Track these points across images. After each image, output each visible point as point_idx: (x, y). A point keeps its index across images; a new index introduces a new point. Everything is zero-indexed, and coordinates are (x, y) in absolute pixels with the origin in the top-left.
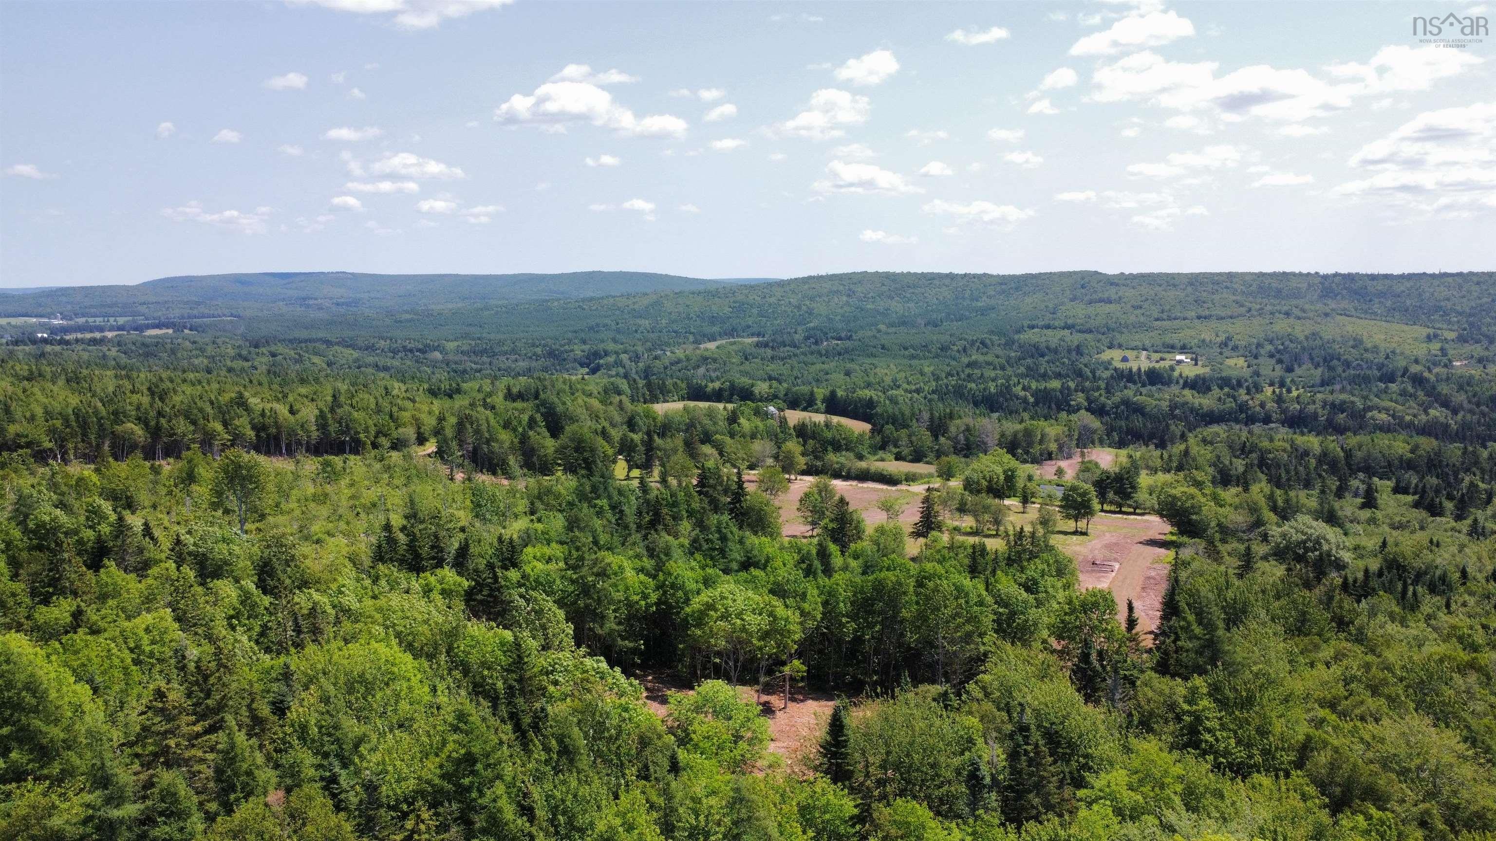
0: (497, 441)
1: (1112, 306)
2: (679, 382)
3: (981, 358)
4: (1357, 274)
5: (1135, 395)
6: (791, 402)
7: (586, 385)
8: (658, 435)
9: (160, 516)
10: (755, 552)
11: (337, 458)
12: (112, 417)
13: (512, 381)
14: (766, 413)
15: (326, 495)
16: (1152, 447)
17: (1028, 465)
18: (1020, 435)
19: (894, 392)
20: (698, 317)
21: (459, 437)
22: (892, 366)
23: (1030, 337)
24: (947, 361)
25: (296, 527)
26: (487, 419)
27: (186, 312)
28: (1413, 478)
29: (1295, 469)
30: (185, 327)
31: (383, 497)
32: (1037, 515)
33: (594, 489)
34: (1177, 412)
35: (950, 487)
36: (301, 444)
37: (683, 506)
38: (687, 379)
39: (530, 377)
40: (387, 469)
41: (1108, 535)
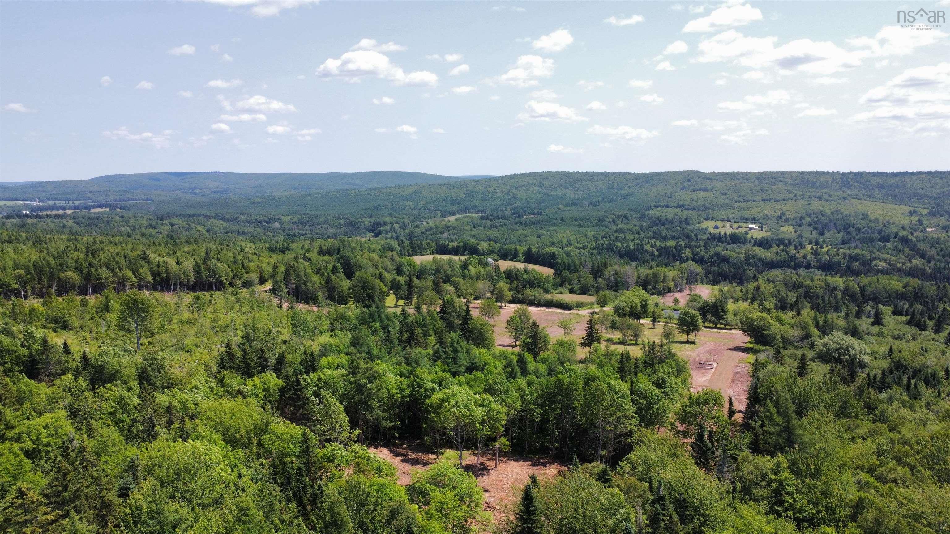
0: (311, 282)
1: (708, 193)
2: (431, 242)
3: (624, 227)
4: (864, 172)
5: (723, 250)
6: (502, 255)
7: (371, 244)
8: (417, 276)
9: (85, 334)
10: (476, 360)
11: (206, 293)
12: (59, 267)
13: (324, 242)
14: (486, 263)
15: (195, 319)
16: (735, 284)
17: (655, 296)
18: (650, 277)
19: (569, 248)
20: (444, 200)
21: (286, 280)
22: (567, 232)
23: (655, 213)
24: (603, 228)
25: (174, 341)
26: (304, 268)
27: (118, 197)
28: (905, 305)
29: (829, 299)
30: (117, 207)
31: (234, 320)
32: (662, 331)
33: (371, 315)
34: (750, 261)
35: (604, 311)
36: (184, 284)
37: (430, 327)
38: (436, 240)
39: (336, 239)
40: (238, 301)
41: (708, 343)
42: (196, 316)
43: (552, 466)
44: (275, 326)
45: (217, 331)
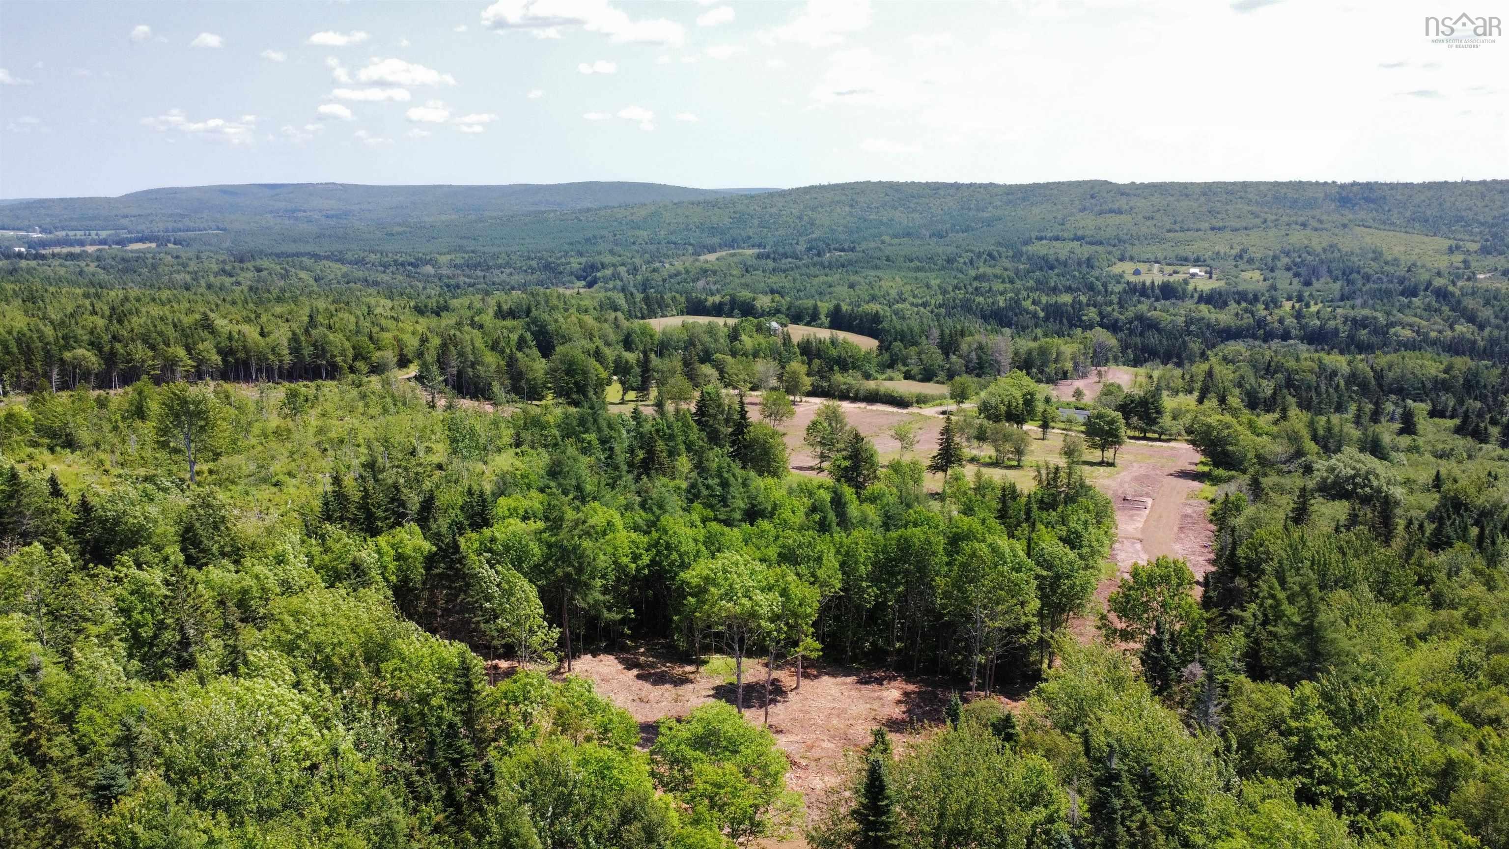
0: (483, 364)
1: (1123, 217)
2: (678, 296)
3: (989, 271)
4: (1376, 183)
5: (1149, 311)
6: (793, 316)
7: (581, 299)
8: (656, 353)
9: (103, 456)
10: (761, 498)
11: (310, 384)
12: (62, 342)
13: (505, 297)
14: (769, 329)
15: (289, 431)
16: (1170, 366)
17: (1042, 385)
18: (1035, 354)
19: (900, 306)
20: (698, 227)
21: (442, 363)
22: (897, 279)
23: (1040, 248)
24: (954, 273)
25: (252, 467)
26: (472, 341)
27: (170, 225)
28: (1449, 401)
29: (1327, 391)
30: (169, 241)
31: (353, 431)
32: (1062, 444)
33: (582, 422)
34: (1193, 328)
35: (964, 410)
36: (272, 369)
37: (681, 438)
38: (686, 292)
39: (524, 292)
40: (363, 396)
41: (1135, 464)
42: (291, 424)
43: (893, 684)
44: (421, 439)
45: (326, 450)
